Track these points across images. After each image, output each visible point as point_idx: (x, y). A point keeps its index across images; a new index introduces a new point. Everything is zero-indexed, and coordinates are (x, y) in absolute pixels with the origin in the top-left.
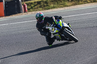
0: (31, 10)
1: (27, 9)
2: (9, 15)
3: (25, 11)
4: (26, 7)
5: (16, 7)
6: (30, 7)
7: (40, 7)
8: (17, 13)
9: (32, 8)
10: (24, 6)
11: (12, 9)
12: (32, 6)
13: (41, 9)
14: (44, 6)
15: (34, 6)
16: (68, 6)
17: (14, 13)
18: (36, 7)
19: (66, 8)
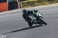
0: (24, 7)
1: (21, 6)
2: (11, 10)
3: (21, 8)
4: (21, 5)
5: (15, 5)
6: (23, 5)
7: (29, 5)
8: (15, 9)
9: (24, 5)
10: (20, 5)
11: (13, 6)
12: (25, 4)
13: (30, 6)
14: (32, 5)
15: (26, 5)
16: (46, 5)
17: (14, 9)
18: (27, 5)
19: (45, 6)
